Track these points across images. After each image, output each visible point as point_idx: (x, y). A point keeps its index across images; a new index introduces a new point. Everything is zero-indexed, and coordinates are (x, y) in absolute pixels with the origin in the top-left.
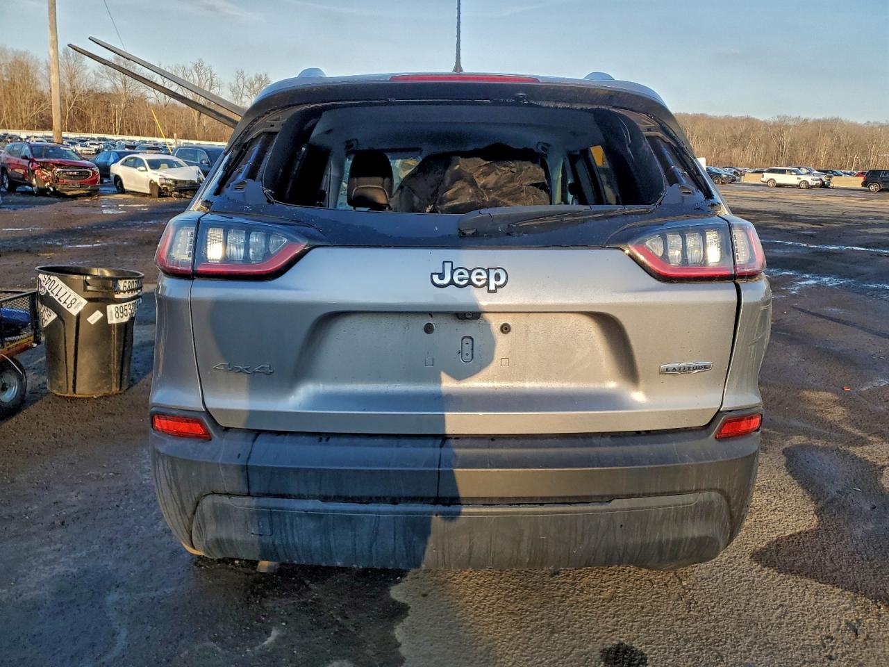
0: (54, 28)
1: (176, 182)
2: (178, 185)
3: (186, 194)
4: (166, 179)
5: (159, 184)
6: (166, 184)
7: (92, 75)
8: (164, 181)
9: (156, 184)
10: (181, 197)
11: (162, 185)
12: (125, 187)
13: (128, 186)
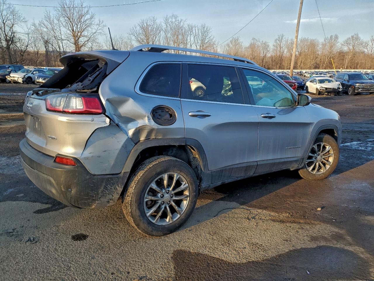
0: (297, 31)
1: (326, 89)
2: (327, 90)
3: (331, 94)
4: (322, 87)
5: (319, 90)
6: (322, 90)
7: (340, 45)
8: (321, 88)
9: (318, 89)
10: (329, 95)
11: (320, 90)
12: (309, 91)
13: (310, 90)
